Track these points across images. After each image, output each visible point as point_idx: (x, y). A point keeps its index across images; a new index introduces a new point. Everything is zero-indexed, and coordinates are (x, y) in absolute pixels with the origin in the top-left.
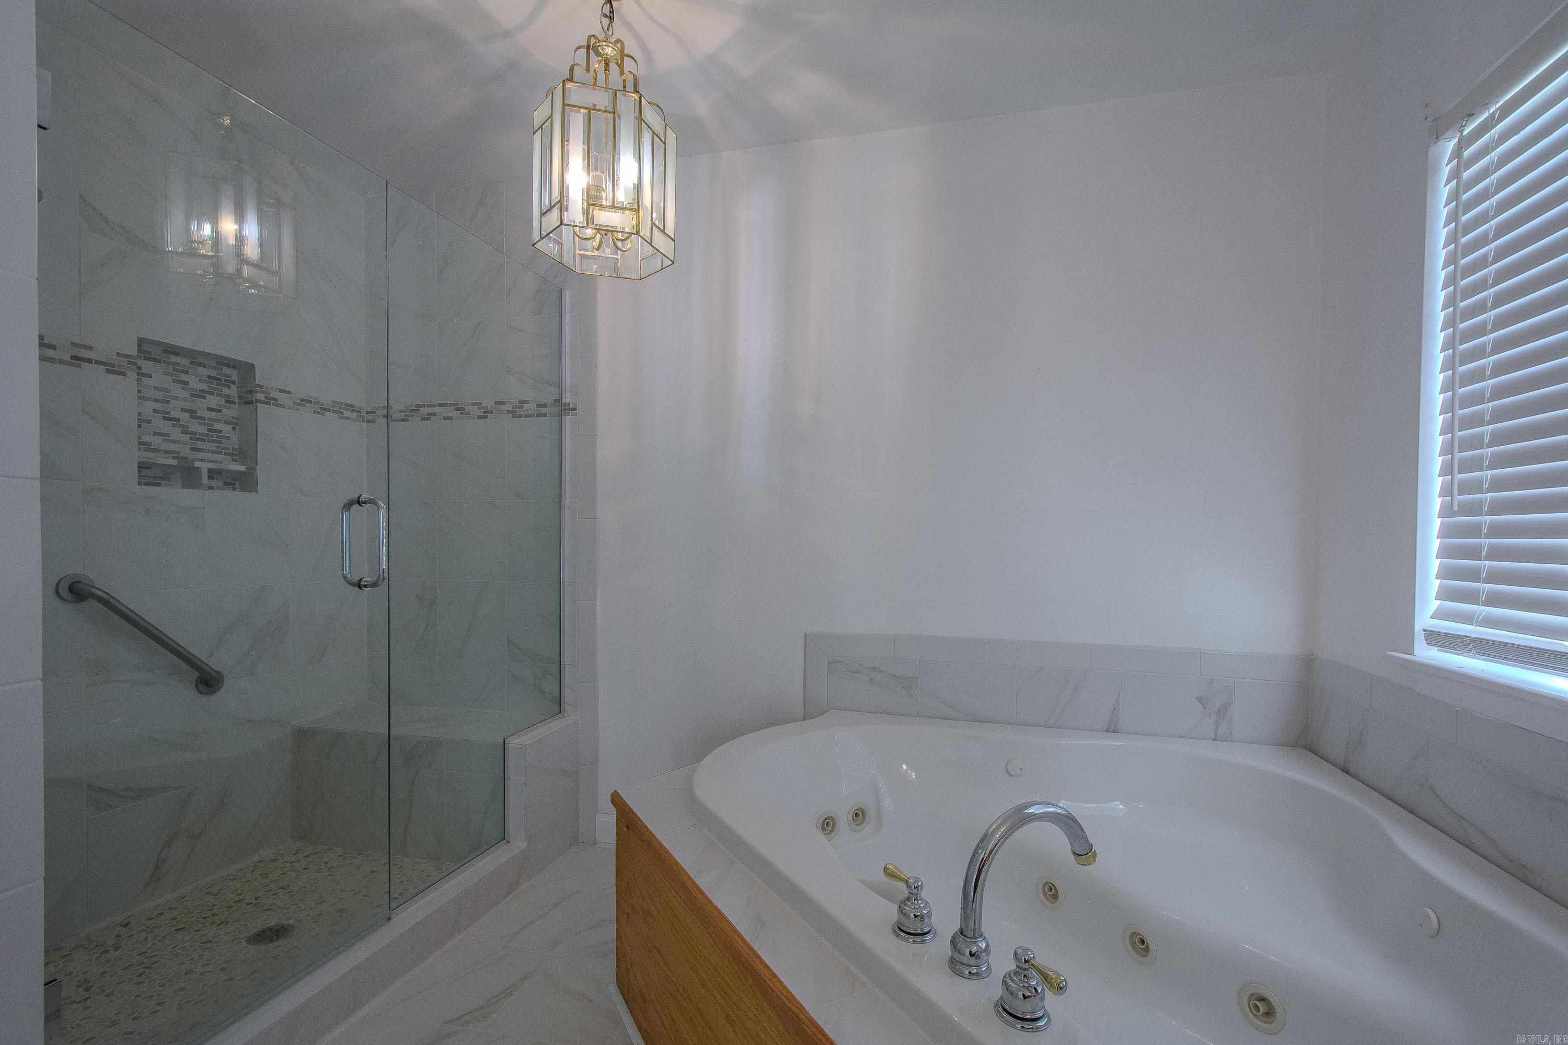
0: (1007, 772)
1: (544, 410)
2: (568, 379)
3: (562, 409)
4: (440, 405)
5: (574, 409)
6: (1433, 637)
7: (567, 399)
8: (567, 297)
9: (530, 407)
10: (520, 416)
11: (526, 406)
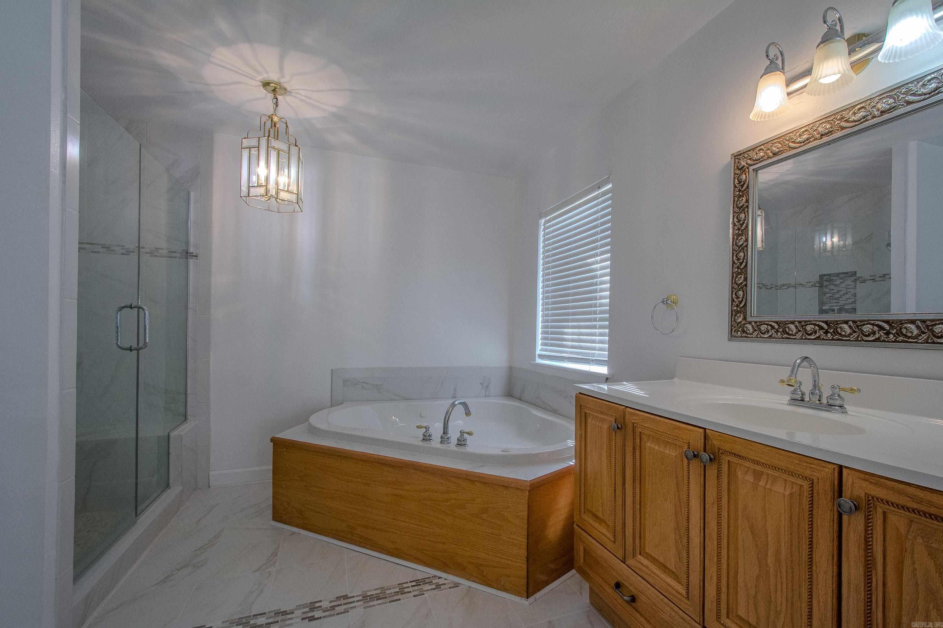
0: (420, 416)
1: (173, 255)
2: (192, 239)
3: (187, 255)
4: (88, 243)
5: (197, 256)
6: (541, 356)
7: (191, 250)
8: (192, 194)
9: (165, 252)
10: (156, 256)
11: (160, 251)
